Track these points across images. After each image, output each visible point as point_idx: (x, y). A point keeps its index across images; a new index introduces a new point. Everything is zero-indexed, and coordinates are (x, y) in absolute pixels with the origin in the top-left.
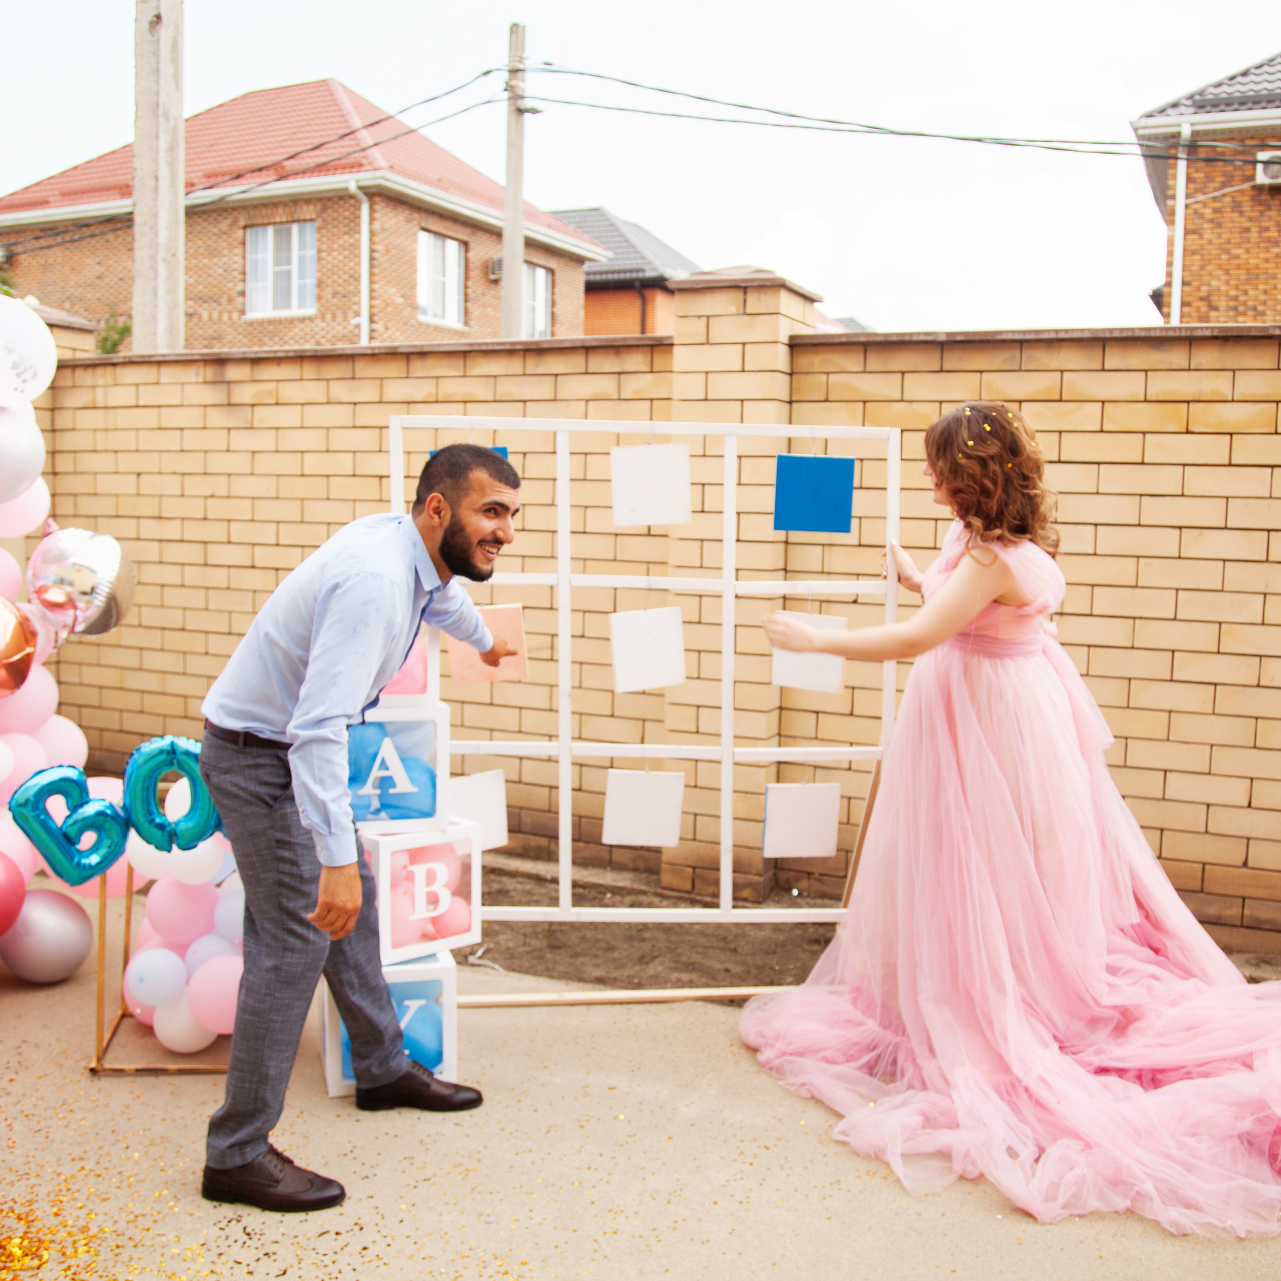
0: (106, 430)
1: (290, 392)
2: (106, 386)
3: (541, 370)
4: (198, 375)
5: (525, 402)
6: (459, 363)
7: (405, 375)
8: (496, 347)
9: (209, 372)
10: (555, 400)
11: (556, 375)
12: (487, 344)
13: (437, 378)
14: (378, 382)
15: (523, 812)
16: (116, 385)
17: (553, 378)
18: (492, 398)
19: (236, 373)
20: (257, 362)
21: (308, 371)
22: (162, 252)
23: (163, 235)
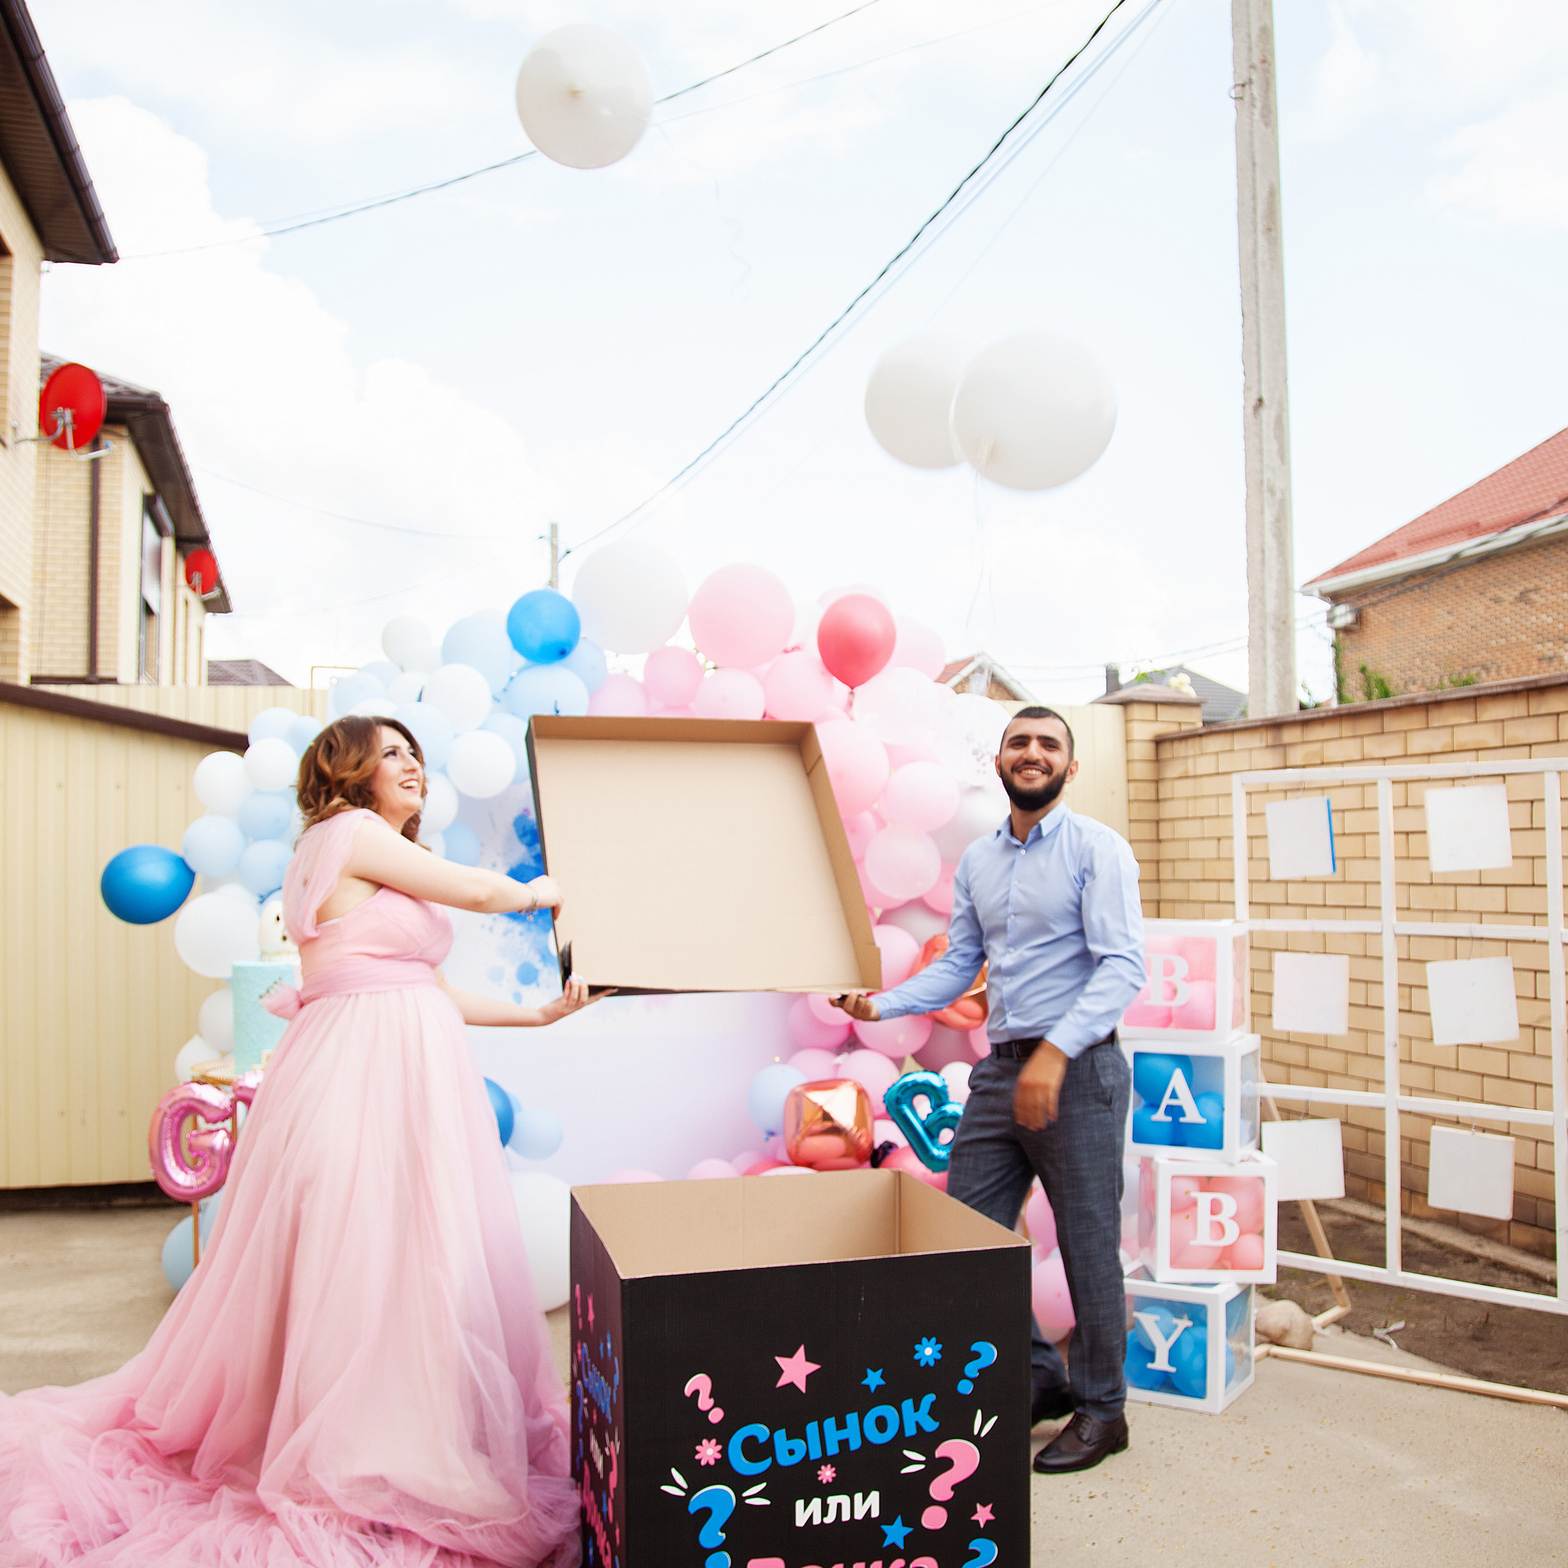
0: (1195, 798)
1: (1333, 751)
2: (1194, 756)
3: (1543, 711)
4: (1261, 740)
5: (1530, 745)
6: (1470, 709)
7: (1425, 726)
8: (1499, 690)
9: (1268, 737)
10: (1558, 741)
11: (1558, 714)
12: (1491, 687)
13: (1452, 726)
14: (1403, 735)
15: (1539, 1203)
16: (1202, 754)
17: (1555, 718)
18: (1500, 744)
19: (1290, 735)
20: (1305, 723)
21: (1346, 729)
22: (1271, 621)
23: (1271, 605)
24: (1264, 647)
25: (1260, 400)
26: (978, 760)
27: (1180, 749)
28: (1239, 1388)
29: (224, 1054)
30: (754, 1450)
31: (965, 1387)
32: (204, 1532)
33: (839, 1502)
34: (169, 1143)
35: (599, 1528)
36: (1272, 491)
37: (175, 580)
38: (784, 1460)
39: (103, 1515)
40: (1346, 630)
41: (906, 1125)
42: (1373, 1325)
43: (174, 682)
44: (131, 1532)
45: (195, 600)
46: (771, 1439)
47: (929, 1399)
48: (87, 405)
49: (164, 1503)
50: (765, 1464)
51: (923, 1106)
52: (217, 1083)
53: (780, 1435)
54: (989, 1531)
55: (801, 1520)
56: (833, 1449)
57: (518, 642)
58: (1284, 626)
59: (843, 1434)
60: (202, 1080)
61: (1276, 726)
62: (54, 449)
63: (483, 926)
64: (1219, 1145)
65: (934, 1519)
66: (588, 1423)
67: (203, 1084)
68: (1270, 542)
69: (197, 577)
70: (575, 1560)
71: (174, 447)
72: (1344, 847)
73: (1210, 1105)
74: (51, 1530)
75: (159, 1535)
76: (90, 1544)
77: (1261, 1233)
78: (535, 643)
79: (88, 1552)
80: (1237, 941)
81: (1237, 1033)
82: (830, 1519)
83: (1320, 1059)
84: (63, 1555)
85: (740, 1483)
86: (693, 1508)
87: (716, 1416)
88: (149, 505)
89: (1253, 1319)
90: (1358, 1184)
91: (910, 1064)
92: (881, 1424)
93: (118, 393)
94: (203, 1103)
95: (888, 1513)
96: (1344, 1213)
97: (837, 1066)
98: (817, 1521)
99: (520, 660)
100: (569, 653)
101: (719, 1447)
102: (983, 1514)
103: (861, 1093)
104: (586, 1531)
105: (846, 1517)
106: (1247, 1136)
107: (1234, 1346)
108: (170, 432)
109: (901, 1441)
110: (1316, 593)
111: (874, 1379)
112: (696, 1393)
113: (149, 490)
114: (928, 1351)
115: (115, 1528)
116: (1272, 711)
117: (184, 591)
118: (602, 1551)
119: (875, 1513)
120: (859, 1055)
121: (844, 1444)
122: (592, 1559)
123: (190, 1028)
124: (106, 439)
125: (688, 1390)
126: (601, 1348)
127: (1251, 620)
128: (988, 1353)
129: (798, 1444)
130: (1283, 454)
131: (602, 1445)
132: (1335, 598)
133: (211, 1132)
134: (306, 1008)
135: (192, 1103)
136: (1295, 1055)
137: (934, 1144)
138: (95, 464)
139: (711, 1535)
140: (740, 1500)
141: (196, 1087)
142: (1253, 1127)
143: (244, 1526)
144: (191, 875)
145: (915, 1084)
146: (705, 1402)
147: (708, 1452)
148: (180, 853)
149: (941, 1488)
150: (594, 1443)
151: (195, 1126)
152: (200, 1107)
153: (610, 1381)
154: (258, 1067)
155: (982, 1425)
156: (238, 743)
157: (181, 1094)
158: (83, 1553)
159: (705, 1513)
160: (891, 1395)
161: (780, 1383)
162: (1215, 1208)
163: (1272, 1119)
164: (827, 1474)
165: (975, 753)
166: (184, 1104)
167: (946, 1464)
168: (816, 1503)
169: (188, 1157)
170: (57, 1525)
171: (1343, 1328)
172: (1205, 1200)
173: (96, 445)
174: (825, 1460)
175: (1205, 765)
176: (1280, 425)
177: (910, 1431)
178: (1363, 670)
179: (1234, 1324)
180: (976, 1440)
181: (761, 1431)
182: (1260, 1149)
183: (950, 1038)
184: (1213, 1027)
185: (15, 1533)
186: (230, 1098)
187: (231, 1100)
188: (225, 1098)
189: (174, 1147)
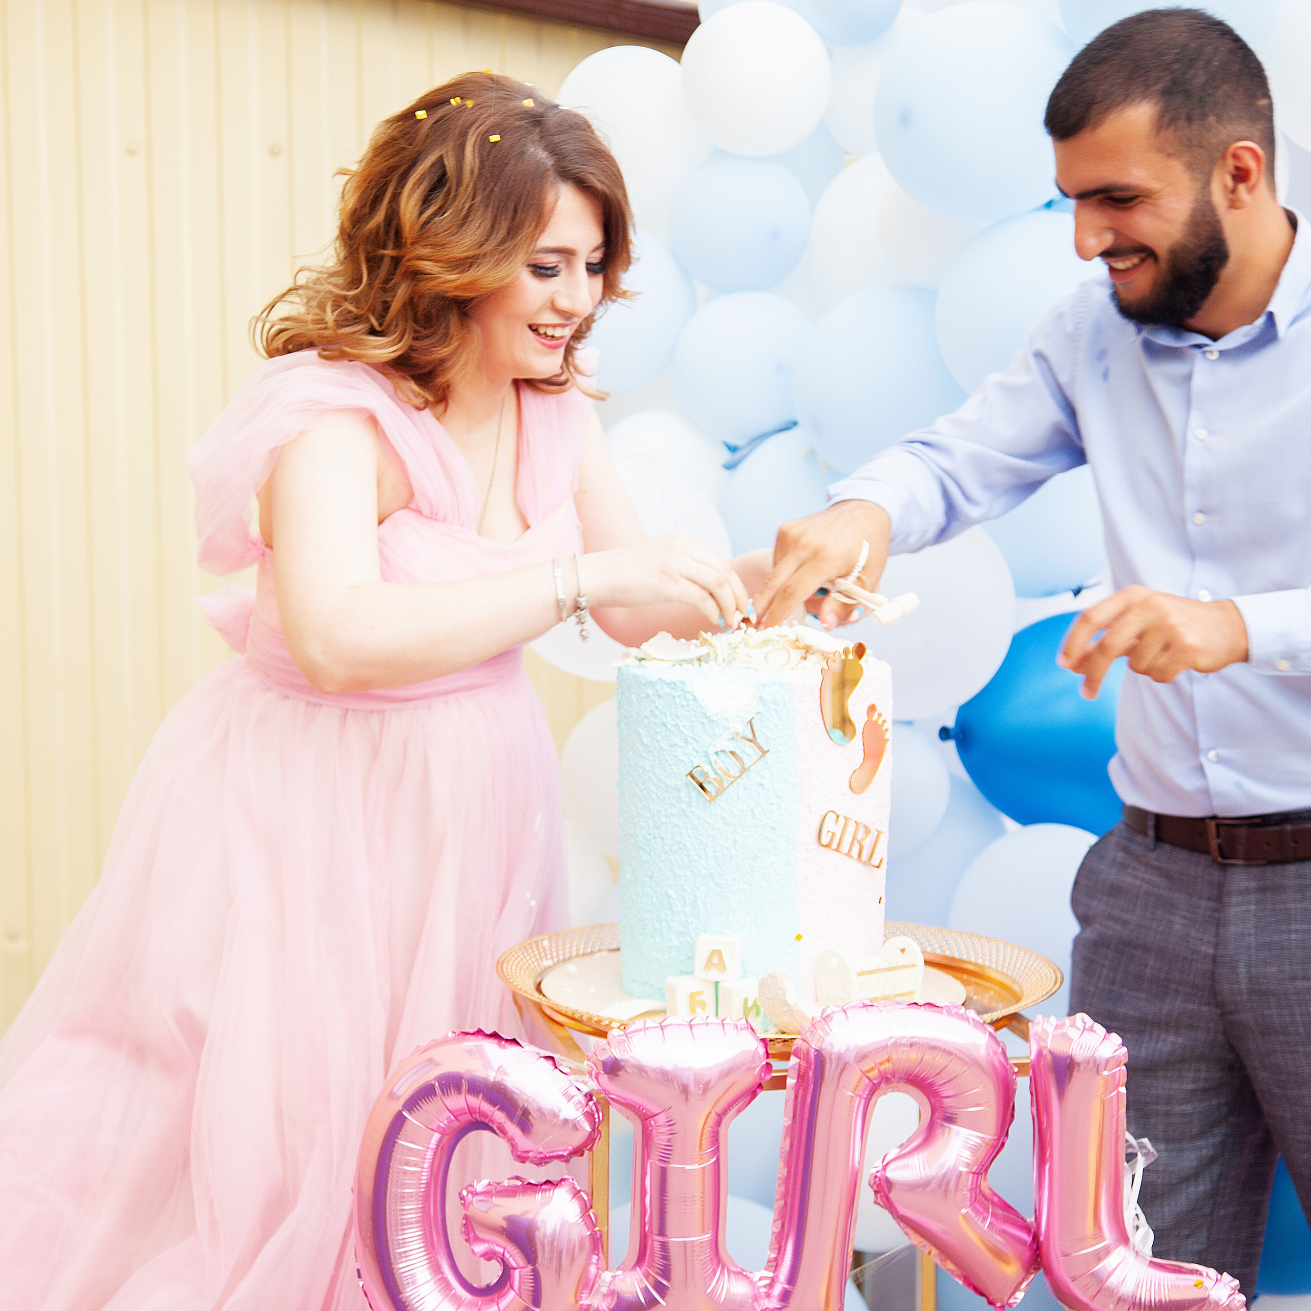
186: (585, 1089)
187: (589, 1096)
188: (573, 1091)
189: (430, 1247)
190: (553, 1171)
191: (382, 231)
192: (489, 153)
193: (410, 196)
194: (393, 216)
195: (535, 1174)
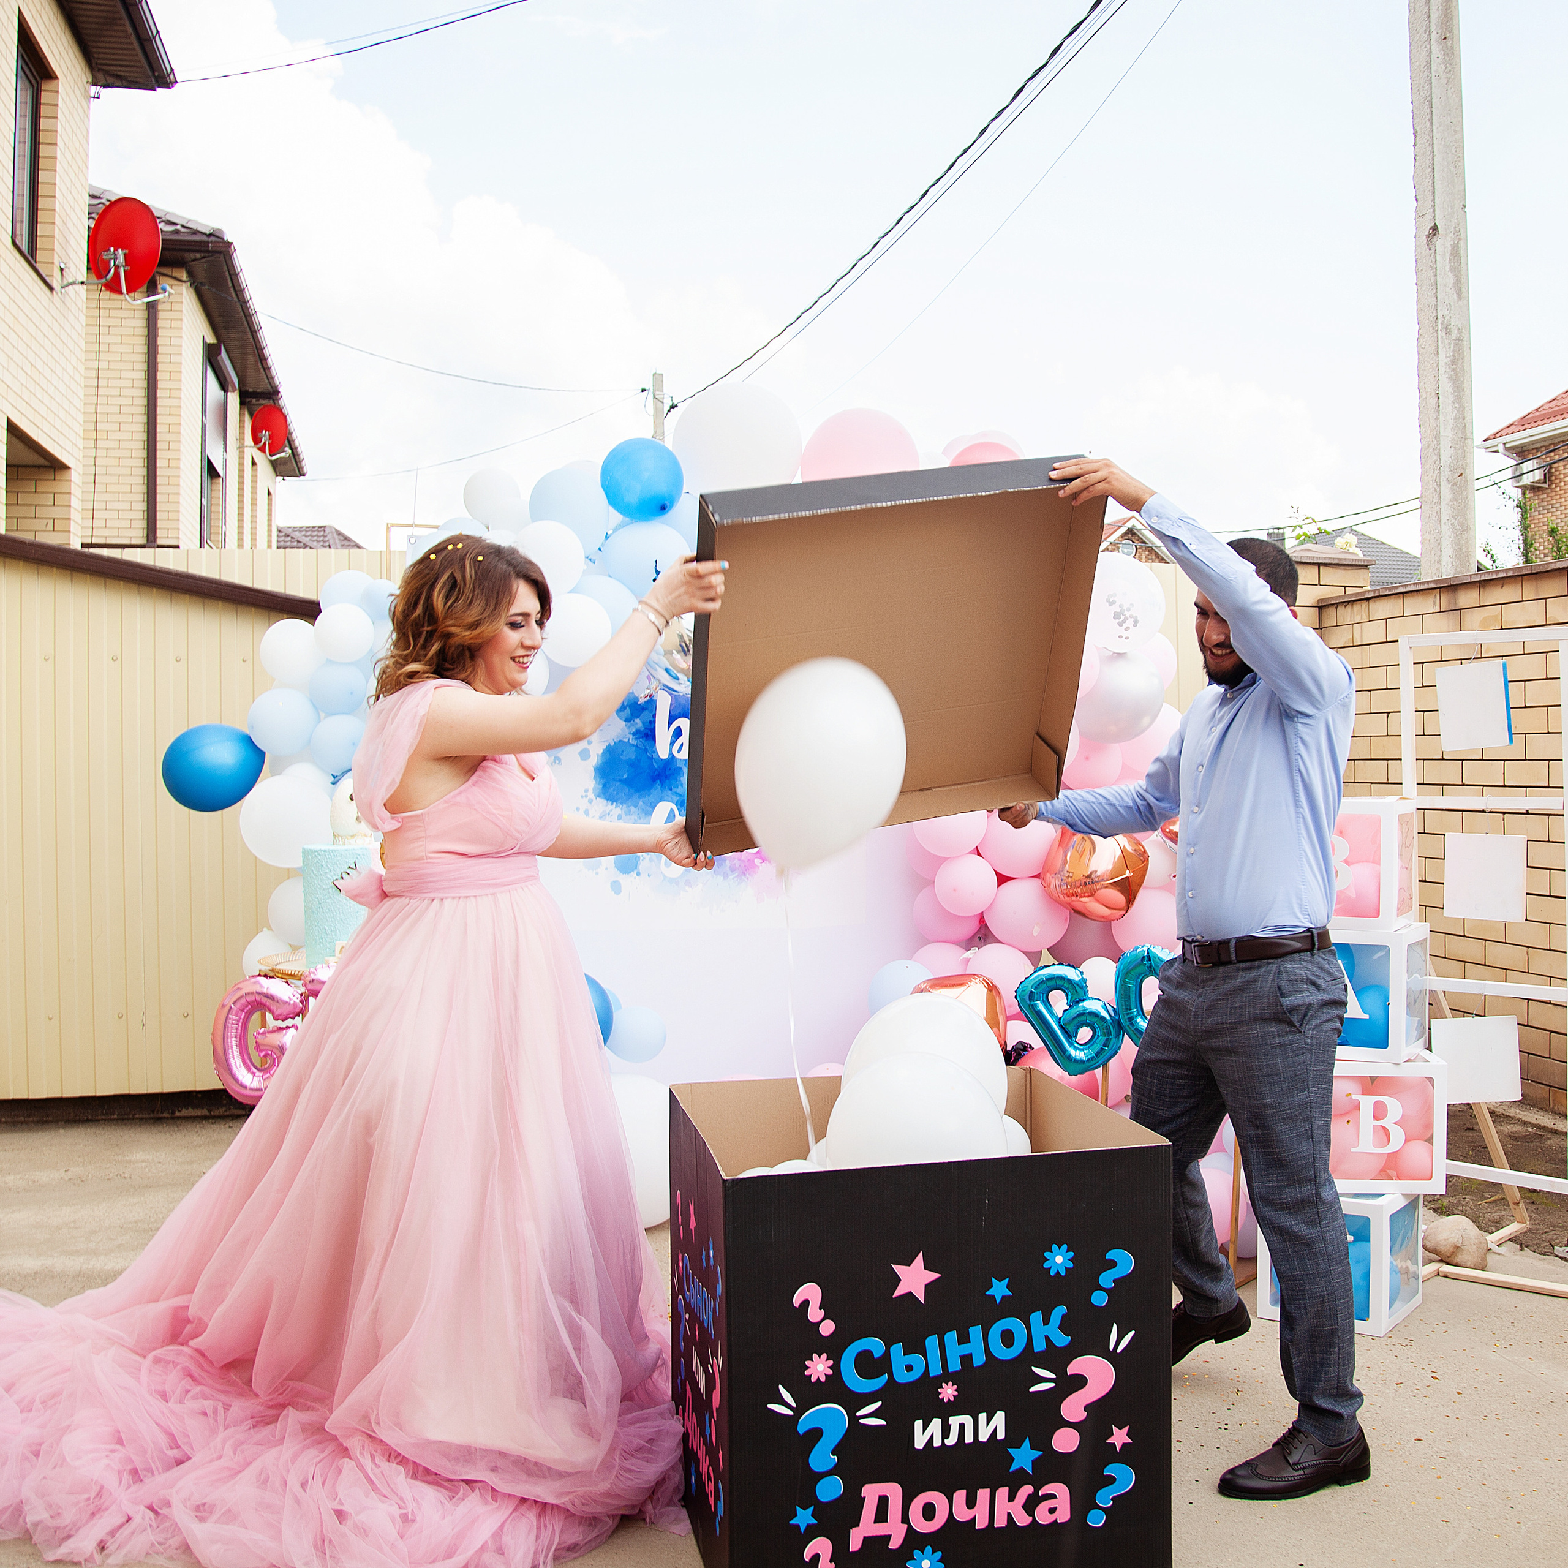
0: (1362, 668)
1: (1515, 614)
2: (1361, 622)
4: (1435, 603)
9: (1442, 601)
16: (1370, 619)
19: (1466, 598)
20: (1483, 584)
21: (1528, 590)
22: (1446, 473)
23: (1447, 456)
24: (1440, 502)
25: (1435, 228)
26: (1120, 624)
27: (1346, 615)
28: (1404, 1309)
29: (295, 948)
30: (868, 1365)
31: (1100, 1299)
32: (269, 1458)
33: (961, 1422)
34: (234, 1042)
35: (701, 1453)
36: (1447, 329)
37: (241, 439)
38: (902, 1376)
39: (162, 1440)
40: (1534, 488)
41: (1040, 1023)
42: (1553, 1243)
43: (241, 545)
44: (193, 1459)
45: (262, 460)
46: (887, 1353)
47: (1060, 1311)
48: (142, 244)
49: (226, 1427)
50: (879, 1382)
51: (1059, 1002)
52: (287, 977)
53: (897, 1349)
54: (1125, 1456)
55: (920, 1442)
56: (955, 1365)
57: (614, 495)
58: (1461, 477)
59: (965, 1349)
60: (272, 974)
61: (1451, 587)
62: (106, 294)
63: (578, 809)
64: (1383, 1044)
65: (1065, 1441)
66: (689, 1340)
67: (272, 977)
68: (1446, 386)
69: (265, 436)
70: (677, 1489)
71: (239, 291)
72: (1524, 721)
73: (1372, 998)
74: (107, 1456)
75: (222, 1463)
76: (150, 1470)
77: (1430, 1140)
78: (632, 497)
79: (147, 1480)
80: (1403, 819)
81: (1403, 921)
82: (952, 1441)
83: (1498, 954)
84: (121, 1483)
85: (853, 1402)
86: (802, 1428)
87: (827, 1328)
88: (211, 355)
89: (1421, 1235)
90: (1540, 1091)
91: (1047, 958)
92: (1008, 1338)
93: (177, 232)
94: (271, 997)
95: (1014, 1437)
96: (1525, 1123)
97: (968, 960)
98: (937, 1443)
99: (617, 517)
100: (672, 505)
101: (831, 1362)
102: (1119, 1437)
103: (992, 989)
104: (688, 1458)
105: (969, 1438)
106: (1414, 1034)
107: (1399, 1264)
108: (234, 275)
109: (1029, 1356)
110: (1501, 448)
111: (999, 1289)
112: (806, 1303)
113: (211, 339)
114: (1059, 1259)
115: (174, 1453)
116: (1447, 571)
117: (251, 451)
118: (705, 1477)
119: (1001, 1435)
120: (990, 949)
121: (966, 1359)
122: (694, 1487)
123: (259, 922)
124: (163, 282)
125: (797, 1301)
126: (704, 1257)
127: (1424, 473)
128: (1124, 1262)
129: (916, 1359)
130: (1460, 288)
131: (705, 1363)
132: (1522, 453)
133: (281, 1029)
134: (388, 902)
135: (258, 998)
136: (1471, 950)
137: (1071, 1044)
138: (152, 310)
139: (822, 1458)
140: (854, 1419)
141: (262, 980)
142: (1421, 1024)
143: (313, 1452)
144: (261, 755)
145: (1051, 978)
146: (815, 1313)
147: (819, 1367)
148: (247, 731)
149: (1073, 1408)
150: (696, 1361)
151: (264, 1024)
152: (268, 1002)
153: (713, 1293)
154: (332, 960)
155: (1119, 1340)
156: (308, 610)
157: (248, 987)
158: (142, 1480)
159: (816, 1434)
160: (1018, 1307)
161: (898, 1293)
162: (1379, 1112)
163: (1443, 1016)
164: (948, 1392)
165: (1116, 616)
166: (251, 998)
167: (1080, 1382)
168: (936, 1424)
169: (256, 1057)
170: (112, 1451)
171: (1521, 1245)
172: (1367, 1103)
173: (152, 289)
174: (947, 1376)
175: (1373, 632)
176: (1457, 255)
177: (1039, 1346)
178: (1552, 532)
179: (1399, 1240)
180: (1111, 1356)
181: (875, 1345)
182: (1429, 1049)
183: (1090, 931)
184: (1377, 914)
185: (68, 1459)
186: (300, 993)
187: (301, 995)
188: (295, 993)
189: (240, 1045)
190: (290, 1022)
191: (421, 619)
192: (479, 566)
193: (438, 596)
194: (429, 607)
195: (283, 1024)
